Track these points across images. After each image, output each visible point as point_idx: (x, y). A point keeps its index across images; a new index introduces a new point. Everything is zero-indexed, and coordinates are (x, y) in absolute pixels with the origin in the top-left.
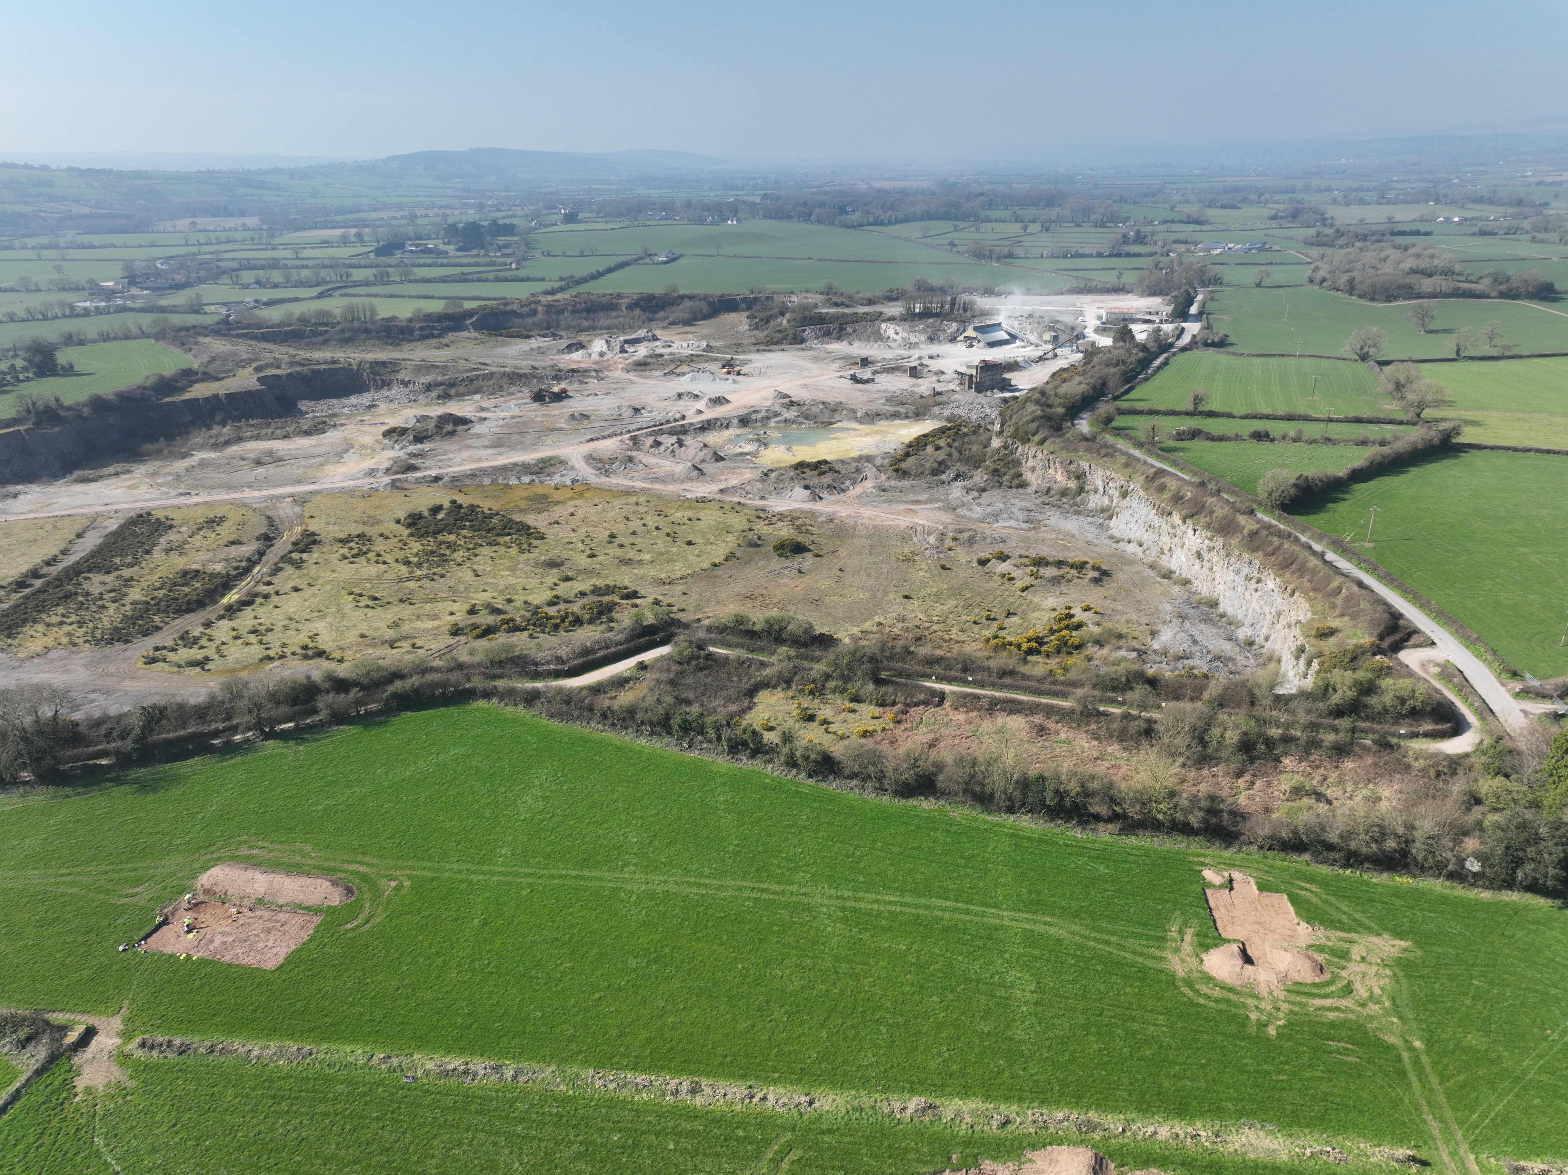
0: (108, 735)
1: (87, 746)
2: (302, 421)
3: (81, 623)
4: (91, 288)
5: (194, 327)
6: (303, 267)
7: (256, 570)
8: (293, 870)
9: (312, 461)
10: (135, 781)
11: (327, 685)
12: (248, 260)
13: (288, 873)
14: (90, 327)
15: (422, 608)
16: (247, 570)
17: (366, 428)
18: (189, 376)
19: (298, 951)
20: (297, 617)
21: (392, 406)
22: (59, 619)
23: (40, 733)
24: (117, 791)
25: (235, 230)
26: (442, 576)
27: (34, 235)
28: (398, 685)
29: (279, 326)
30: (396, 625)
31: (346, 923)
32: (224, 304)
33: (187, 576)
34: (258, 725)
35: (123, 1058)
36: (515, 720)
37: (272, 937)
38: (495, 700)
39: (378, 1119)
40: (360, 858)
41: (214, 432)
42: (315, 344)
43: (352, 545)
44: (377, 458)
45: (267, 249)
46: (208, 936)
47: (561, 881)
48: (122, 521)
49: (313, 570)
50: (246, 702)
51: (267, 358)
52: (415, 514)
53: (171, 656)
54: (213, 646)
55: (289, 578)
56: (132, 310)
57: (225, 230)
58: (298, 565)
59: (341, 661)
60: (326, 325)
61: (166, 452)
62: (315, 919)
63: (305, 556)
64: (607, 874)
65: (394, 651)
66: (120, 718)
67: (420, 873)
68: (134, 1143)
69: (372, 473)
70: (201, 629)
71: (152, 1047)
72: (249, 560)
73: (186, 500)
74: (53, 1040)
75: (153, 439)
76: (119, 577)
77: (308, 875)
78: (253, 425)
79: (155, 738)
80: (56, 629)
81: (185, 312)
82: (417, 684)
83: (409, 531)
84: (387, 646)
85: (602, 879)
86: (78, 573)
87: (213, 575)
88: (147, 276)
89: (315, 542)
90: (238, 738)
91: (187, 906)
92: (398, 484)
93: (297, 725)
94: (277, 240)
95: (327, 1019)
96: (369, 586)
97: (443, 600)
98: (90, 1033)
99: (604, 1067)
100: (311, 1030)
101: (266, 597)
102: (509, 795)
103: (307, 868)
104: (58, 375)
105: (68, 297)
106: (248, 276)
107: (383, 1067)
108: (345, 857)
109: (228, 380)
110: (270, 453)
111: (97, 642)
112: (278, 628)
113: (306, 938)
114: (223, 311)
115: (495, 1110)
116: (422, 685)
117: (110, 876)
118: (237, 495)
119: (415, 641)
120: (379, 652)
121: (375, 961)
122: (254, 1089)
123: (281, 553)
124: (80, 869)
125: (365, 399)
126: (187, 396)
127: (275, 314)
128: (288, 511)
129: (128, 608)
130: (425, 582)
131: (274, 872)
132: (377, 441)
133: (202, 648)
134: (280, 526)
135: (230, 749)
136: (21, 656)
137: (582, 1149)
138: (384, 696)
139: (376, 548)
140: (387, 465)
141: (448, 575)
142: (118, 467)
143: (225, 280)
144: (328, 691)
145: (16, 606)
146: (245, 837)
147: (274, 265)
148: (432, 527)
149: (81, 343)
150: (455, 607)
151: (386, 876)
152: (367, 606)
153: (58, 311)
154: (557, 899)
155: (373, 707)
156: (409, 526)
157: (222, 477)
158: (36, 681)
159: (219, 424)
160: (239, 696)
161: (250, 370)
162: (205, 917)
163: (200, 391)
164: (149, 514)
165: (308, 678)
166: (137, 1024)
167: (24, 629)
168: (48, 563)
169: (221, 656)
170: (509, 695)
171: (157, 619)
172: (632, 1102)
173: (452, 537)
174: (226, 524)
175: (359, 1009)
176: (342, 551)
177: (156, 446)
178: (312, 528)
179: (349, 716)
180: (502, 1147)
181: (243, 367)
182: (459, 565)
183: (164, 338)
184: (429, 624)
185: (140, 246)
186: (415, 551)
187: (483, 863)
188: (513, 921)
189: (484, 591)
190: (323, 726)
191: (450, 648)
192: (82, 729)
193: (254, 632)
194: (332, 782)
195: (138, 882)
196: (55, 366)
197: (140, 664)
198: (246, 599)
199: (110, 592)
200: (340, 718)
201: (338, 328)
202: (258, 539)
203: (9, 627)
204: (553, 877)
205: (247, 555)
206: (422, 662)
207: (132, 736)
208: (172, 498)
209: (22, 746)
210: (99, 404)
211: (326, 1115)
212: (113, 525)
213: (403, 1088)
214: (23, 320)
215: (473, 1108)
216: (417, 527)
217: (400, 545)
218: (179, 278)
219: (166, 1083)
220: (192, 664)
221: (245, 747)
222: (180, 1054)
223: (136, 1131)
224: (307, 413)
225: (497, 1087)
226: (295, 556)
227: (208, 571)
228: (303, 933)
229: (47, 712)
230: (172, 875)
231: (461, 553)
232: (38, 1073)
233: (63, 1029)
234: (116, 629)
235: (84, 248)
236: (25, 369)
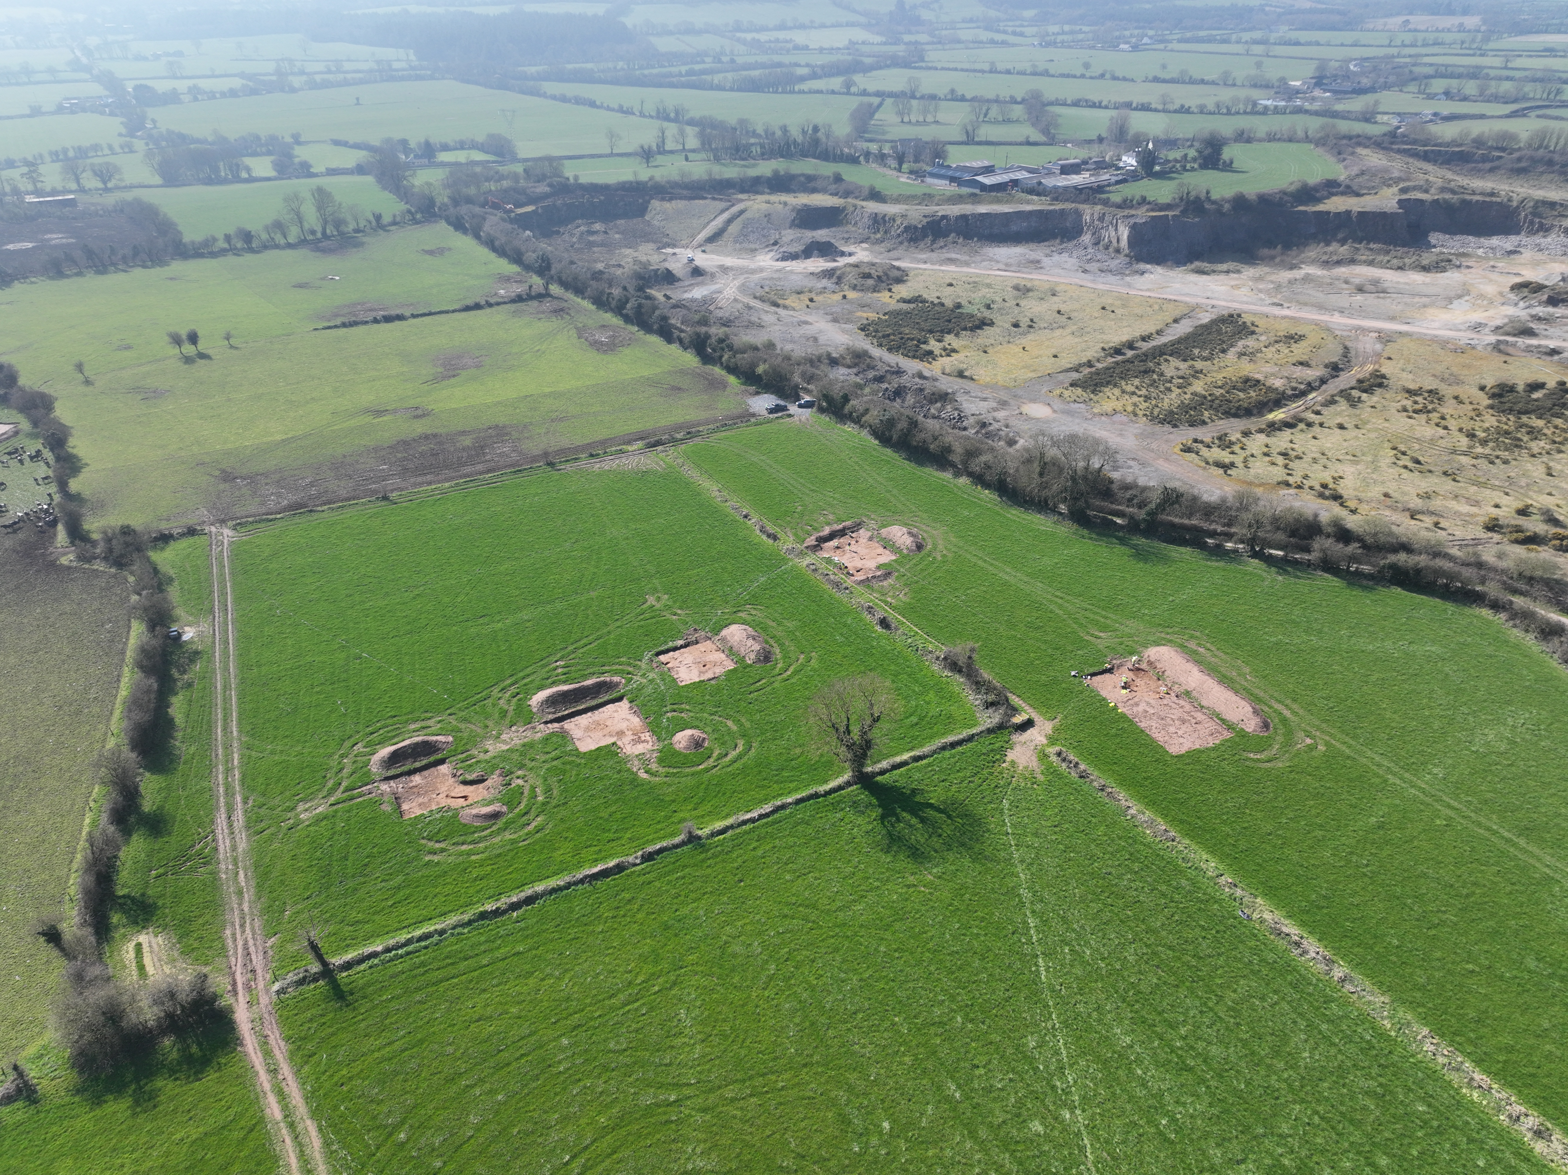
0: (1130, 500)
1: (1112, 503)
2: (1425, 255)
3: (1147, 398)
4: (1279, 87)
5: (1359, 136)
6: (1508, 78)
7: (1311, 396)
8: (1225, 681)
9: (1417, 299)
10: (1134, 547)
11: (1330, 530)
12: (1447, 66)
13: (1220, 682)
14: (1261, 125)
15: (1466, 489)
16: (1303, 394)
17: (1494, 276)
18: (1331, 187)
19: (1200, 751)
20: (1330, 454)
21: (1539, 256)
22: (1133, 389)
23: (1085, 478)
24: (1119, 549)
25: (1449, 30)
26: (1506, 462)
27: (1250, 29)
28: (1402, 558)
29: (1448, 145)
30: (1427, 496)
31: (1251, 752)
32: (1399, 114)
33: (1249, 383)
34: (1251, 542)
35: (1043, 756)
36: (1517, 646)
37: (1184, 728)
38: (1503, 616)
39: (1203, 927)
40: (1288, 702)
41: (1330, 249)
42: (1479, 171)
43: (1419, 399)
44: (1491, 313)
45: (1473, 55)
46: (1136, 700)
47: (1487, 834)
48: (1214, 317)
49: (1365, 412)
50: (1250, 516)
51: (1420, 179)
52: (1507, 386)
53: (1204, 452)
54: (1243, 454)
55: (1339, 414)
56: (1307, 112)
57: (1437, 30)
58: (1354, 403)
59: (1354, 512)
60: (1503, 149)
61: (1278, 260)
62: (1225, 733)
63: (1364, 396)
64: (1548, 858)
65: (1413, 522)
66: (1144, 489)
67: (1338, 745)
68: (1026, 820)
69: (1477, 327)
70: (1239, 436)
71: (1064, 760)
72: (1309, 384)
73: (1277, 311)
74: (1006, 714)
75: (1271, 244)
76: (1192, 367)
77: (1236, 693)
78: (1371, 250)
79: (1164, 517)
80: (1127, 397)
81: (1357, 119)
82: (1422, 564)
83: (1490, 402)
84: (1407, 514)
85: (1539, 860)
86: (1162, 354)
87: (1270, 389)
88: (1335, 77)
89: (1380, 385)
90: (1229, 545)
91: (1131, 667)
92: (1502, 347)
93: (1286, 556)
94: (1492, 45)
95: (1198, 821)
96: (1417, 446)
97: (1493, 488)
98: (1029, 724)
99: (1442, 1036)
100: (1182, 822)
101: (1310, 425)
102: (1471, 719)
103: (1238, 686)
104: (1218, 169)
105: (1255, 94)
106: (1438, 86)
107: (1227, 890)
108: (1276, 694)
109: (1368, 197)
110: (1376, 282)
111: (1153, 418)
112: (1307, 459)
113: (1211, 745)
114: (1395, 122)
115: (1310, 994)
116: (1427, 568)
117: (1088, 614)
118: (1325, 318)
119: (1441, 520)
120: (1396, 517)
121: (1260, 798)
122: (1120, 838)
123: (1342, 387)
124: (1069, 598)
125: (1509, 242)
126: (1321, 207)
127: (1448, 132)
128: (1367, 346)
129: (1188, 396)
130: (1483, 463)
131: (1209, 675)
132: (1501, 294)
133: (1232, 453)
134: (1353, 360)
135: (1218, 552)
136: (1095, 410)
137: (1379, 1090)
138: (1382, 563)
139: (1443, 410)
140: (1499, 322)
141: (1514, 463)
142: (1230, 265)
143: (1412, 87)
144: (1328, 536)
145: (1108, 369)
146: (1198, 634)
147: (1474, 74)
148: (1520, 405)
149: (1249, 141)
150: (1504, 500)
151: (1305, 731)
152: (1405, 467)
153: (1241, 107)
154: (1473, 849)
155: (1366, 568)
156: (1493, 396)
157: (1318, 296)
158: (1097, 435)
159: (1338, 241)
160: (1247, 509)
161: (1395, 189)
162: (1140, 683)
163: (1336, 204)
164: (1239, 316)
165: (1316, 516)
166: (1062, 736)
167: (1106, 389)
168: (1143, 339)
169: (1246, 467)
170: (1525, 618)
171: (1206, 414)
172: (1457, 1091)
173: (1540, 423)
174: (1303, 344)
175: (1227, 829)
176: (1405, 402)
177: (1272, 252)
178: (1384, 370)
179: (1338, 568)
180: (1301, 1030)
181: (1389, 186)
182: (1533, 456)
183: (1324, 145)
184: (1465, 508)
185: (1342, 45)
186: (1487, 425)
187: (1407, 771)
188: (1411, 841)
189: (1550, 494)
190: (1309, 566)
191: (1477, 542)
192: (1114, 487)
193: (1284, 454)
194: (1293, 622)
195: (1104, 628)
196: (1218, 160)
197: (1177, 450)
198: (1288, 420)
199: (1179, 378)
200: (1328, 566)
201: (1516, 155)
202: (1326, 366)
203: (1096, 385)
204: (1479, 825)
205: (1310, 379)
206: (1439, 543)
207: (1147, 508)
208: (1265, 305)
209: (1069, 483)
210: (1240, 202)
211: (1164, 895)
212: (1205, 318)
213: (1235, 918)
214: (1210, 113)
215: (1289, 978)
216: (1502, 400)
217: (1473, 414)
218: (1365, 82)
219: (1062, 792)
220: (1219, 465)
221: (1232, 556)
222: (1081, 777)
223: (1031, 813)
224: (1434, 247)
225: (1321, 977)
226: (1355, 393)
227: (1268, 384)
228: (1210, 739)
229: (1096, 463)
230: (1130, 636)
231: (1542, 444)
232: (990, 731)
233: (1015, 710)
234: (1171, 413)
235: (1290, 44)
236: (1194, 160)
